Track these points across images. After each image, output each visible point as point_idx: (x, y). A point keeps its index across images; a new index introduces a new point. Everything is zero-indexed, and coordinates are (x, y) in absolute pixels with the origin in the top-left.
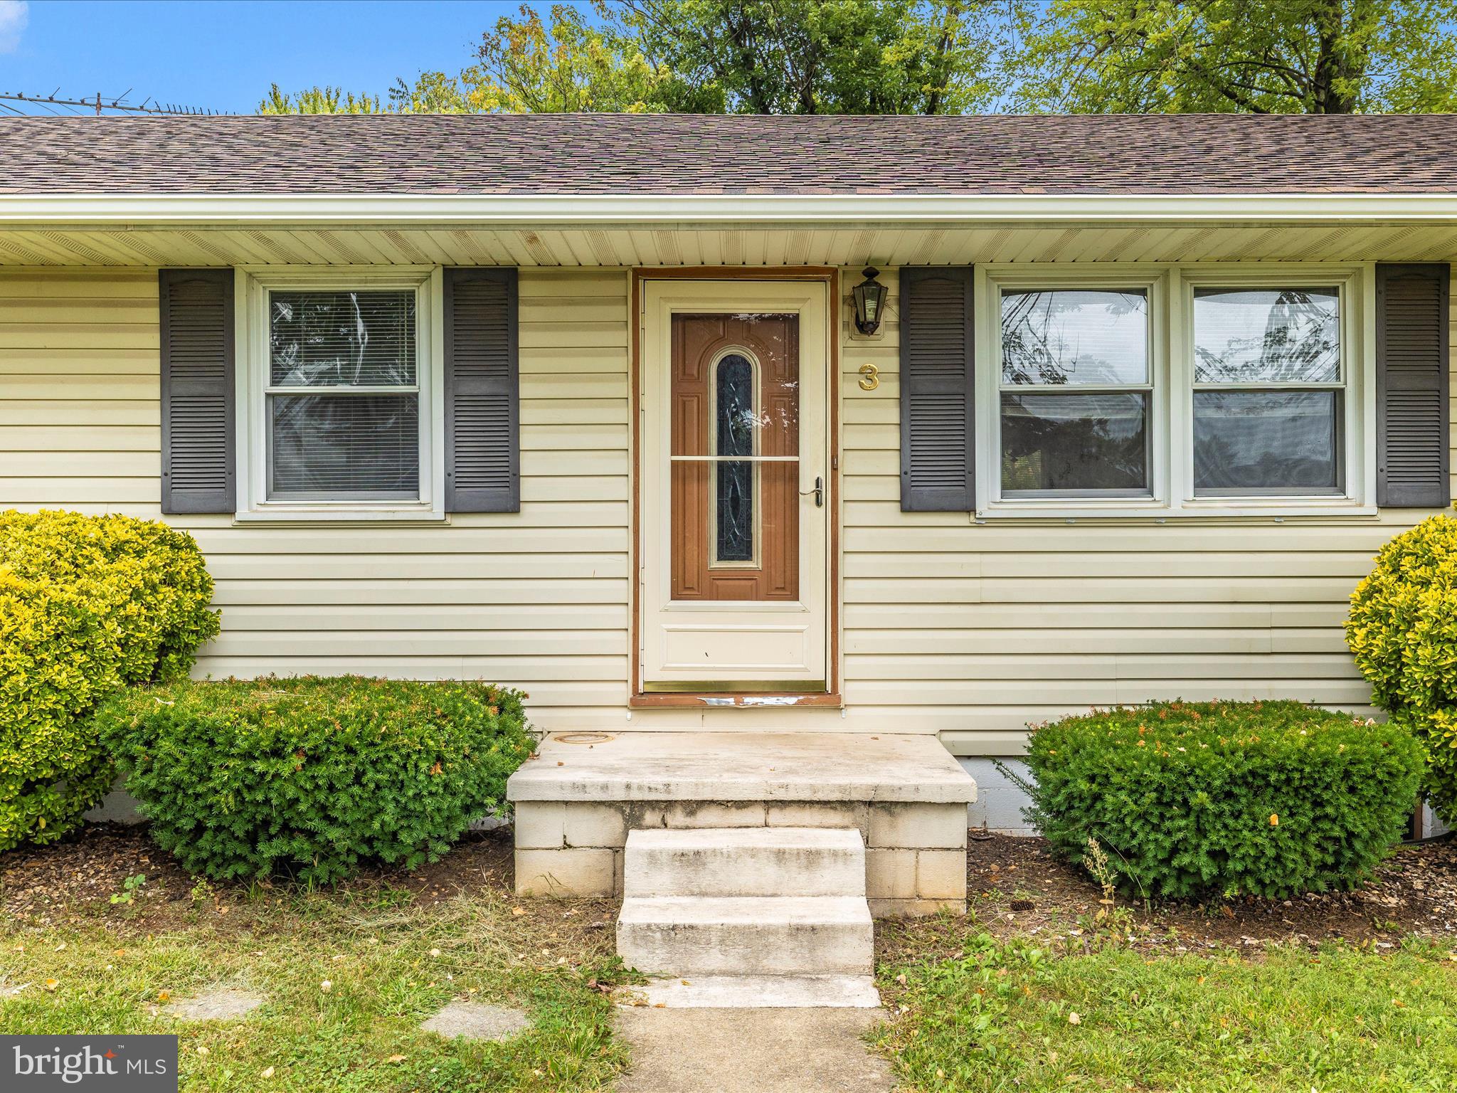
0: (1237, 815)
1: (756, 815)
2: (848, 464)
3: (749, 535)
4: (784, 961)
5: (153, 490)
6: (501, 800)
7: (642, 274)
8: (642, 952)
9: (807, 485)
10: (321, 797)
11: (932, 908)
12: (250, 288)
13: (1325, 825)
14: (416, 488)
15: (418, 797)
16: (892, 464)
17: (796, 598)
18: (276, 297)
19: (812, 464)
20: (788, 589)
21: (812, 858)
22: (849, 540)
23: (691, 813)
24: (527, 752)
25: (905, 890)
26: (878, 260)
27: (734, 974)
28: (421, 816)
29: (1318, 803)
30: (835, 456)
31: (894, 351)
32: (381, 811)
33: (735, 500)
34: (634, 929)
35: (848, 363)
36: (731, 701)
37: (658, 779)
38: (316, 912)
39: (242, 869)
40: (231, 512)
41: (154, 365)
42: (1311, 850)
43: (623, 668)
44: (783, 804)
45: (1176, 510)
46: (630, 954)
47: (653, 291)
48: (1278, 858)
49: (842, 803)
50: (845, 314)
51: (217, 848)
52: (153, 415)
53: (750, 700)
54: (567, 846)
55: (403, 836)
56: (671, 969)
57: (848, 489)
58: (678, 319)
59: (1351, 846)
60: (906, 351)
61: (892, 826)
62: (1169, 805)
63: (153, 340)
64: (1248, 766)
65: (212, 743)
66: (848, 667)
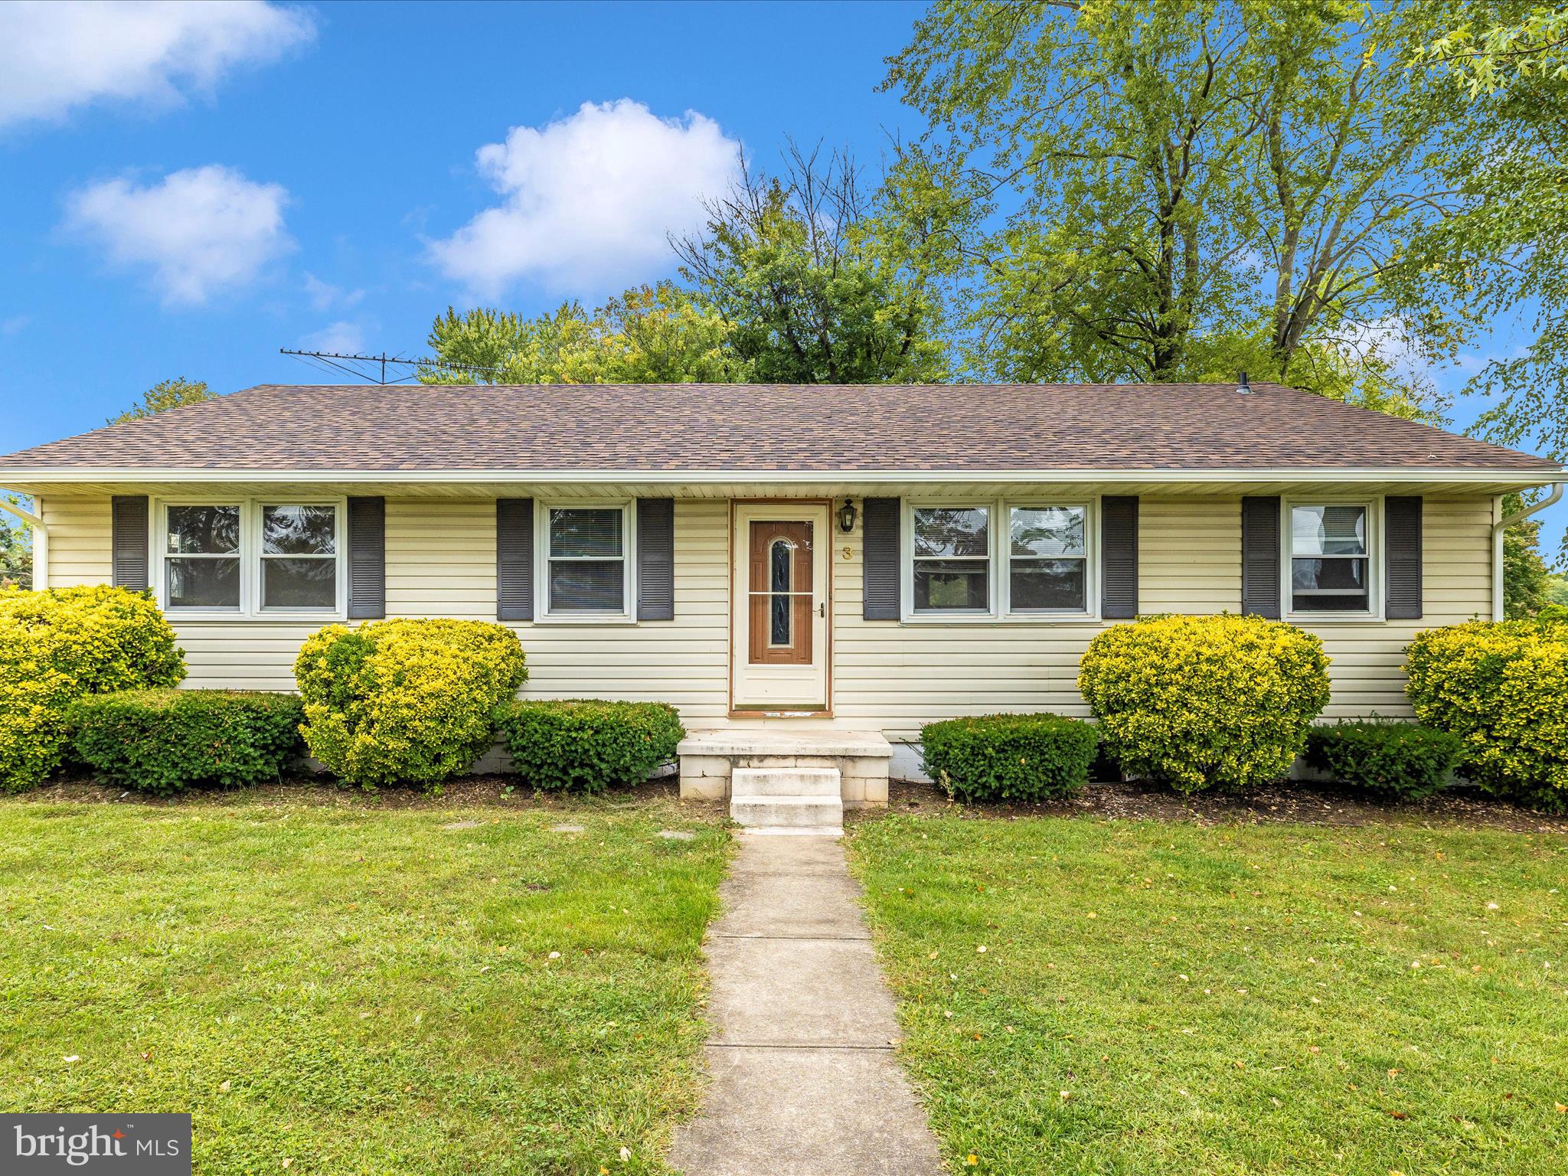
0: (1006, 759)
1: (791, 762)
2: (836, 596)
3: (788, 632)
4: (804, 821)
5: (493, 608)
6: (674, 754)
7: (735, 501)
8: (741, 816)
9: (816, 607)
10: (599, 749)
11: (872, 805)
12: (541, 508)
13: (1046, 763)
14: (622, 607)
15: (640, 750)
16: (859, 596)
17: (811, 663)
18: (553, 512)
19: (819, 595)
20: (808, 660)
21: (816, 778)
22: (837, 634)
23: (762, 761)
24: (682, 735)
25: (860, 797)
26: (853, 496)
27: (782, 826)
28: (641, 760)
29: (1043, 753)
30: (830, 593)
31: (861, 540)
32: (624, 756)
33: (781, 614)
34: (738, 806)
35: (838, 546)
36: (778, 714)
37: (746, 745)
38: (593, 803)
39: (559, 784)
40: (532, 620)
41: (494, 546)
42: (1040, 775)
43: (725, 698)
44: (803, 757)
45: (1001, 620)
46: (736, 816)
47: (740, 509)
48: (1026, 779)
49: (831, 756)
50: (836, 521)
51: (550, 773)
52: (493, 571)
53: (788, 714)
54: (704, 776)
55: (632, 769)
56: (754, 823)
57: (837, 609)
58: (754, 524)
59: (1060, 774)
60: (866, 540)
61: (854, 768)
62: (977, 755)
63: (494, 534)
64: (1011, 737)
65: (552, 724)
66: (837, 697)
